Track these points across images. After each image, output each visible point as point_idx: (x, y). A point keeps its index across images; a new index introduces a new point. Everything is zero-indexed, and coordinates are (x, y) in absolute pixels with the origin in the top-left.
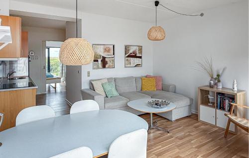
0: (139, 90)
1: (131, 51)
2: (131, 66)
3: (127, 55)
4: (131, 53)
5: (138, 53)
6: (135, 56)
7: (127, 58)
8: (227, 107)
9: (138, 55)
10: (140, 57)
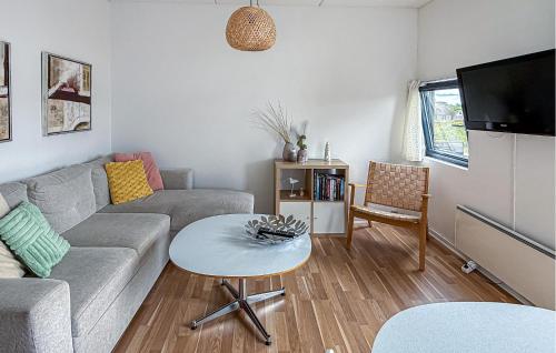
0: (105, 202)
1: (64, 78)
2: (66, 128)
3: (53, 90)
4: (64, 86)
5: (81, 85)
6: (75, 97)
7: (52, 102)
8: (332, 194)
9: (82, 93)
10: (87, 100)
